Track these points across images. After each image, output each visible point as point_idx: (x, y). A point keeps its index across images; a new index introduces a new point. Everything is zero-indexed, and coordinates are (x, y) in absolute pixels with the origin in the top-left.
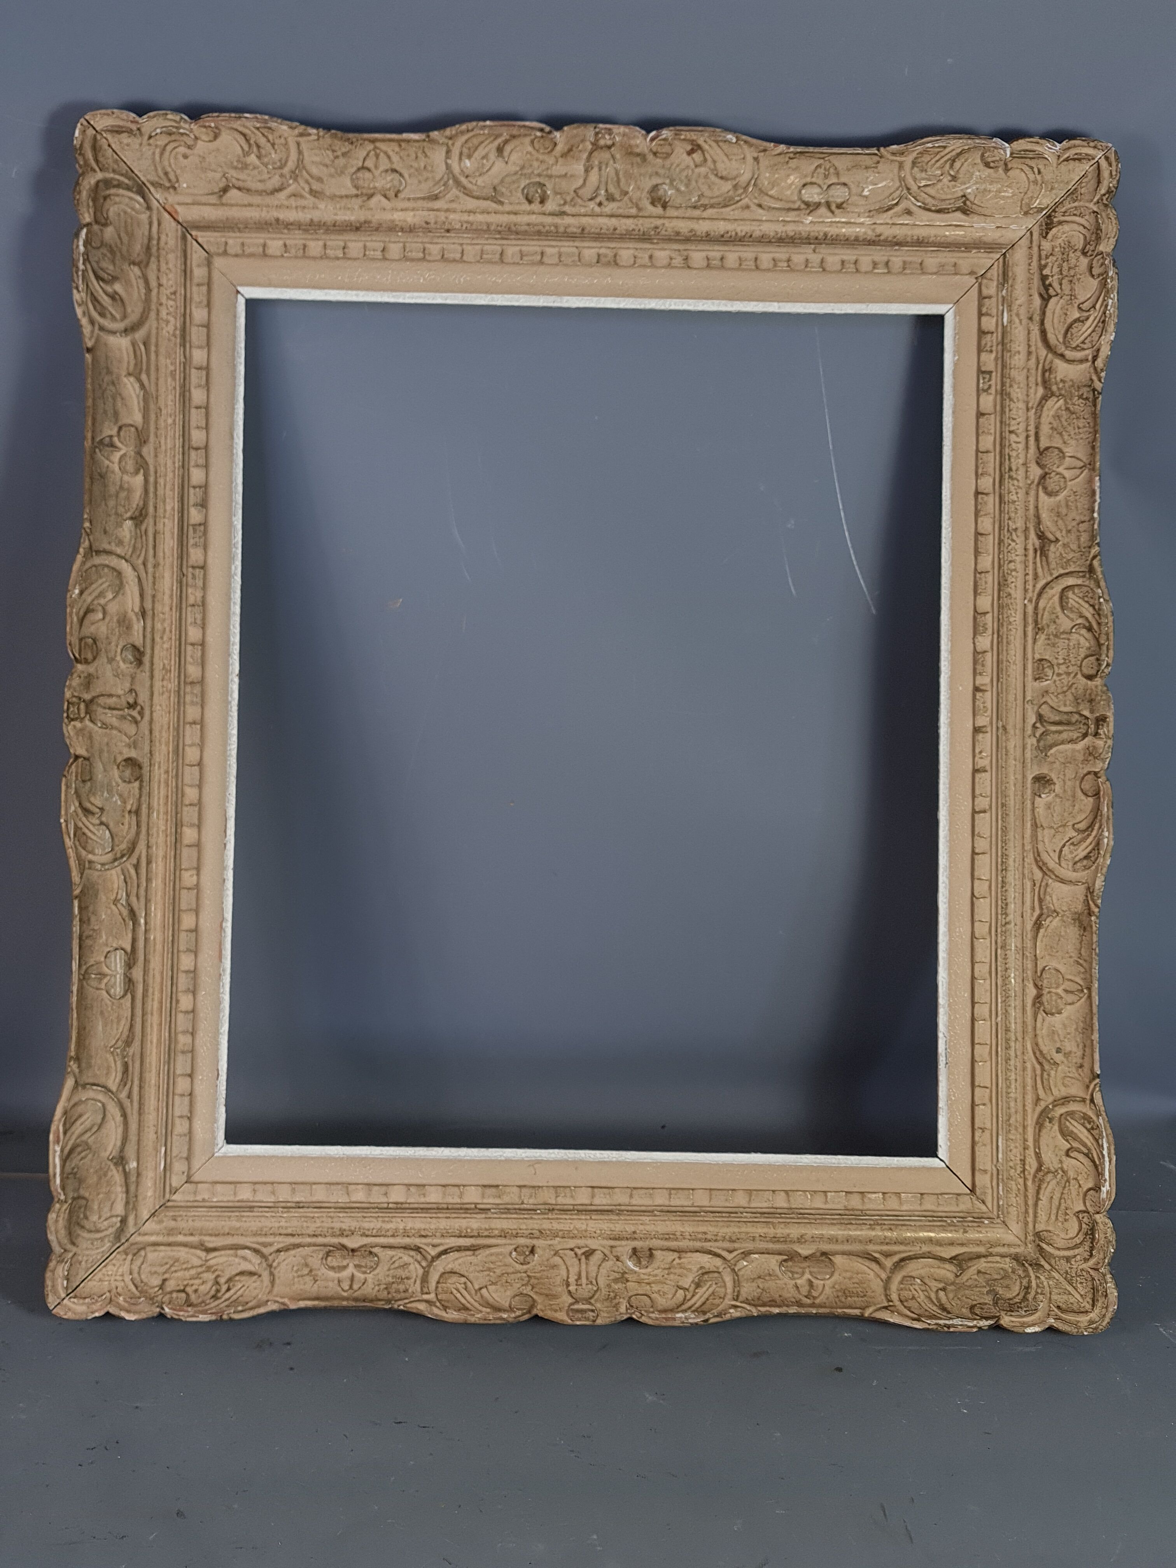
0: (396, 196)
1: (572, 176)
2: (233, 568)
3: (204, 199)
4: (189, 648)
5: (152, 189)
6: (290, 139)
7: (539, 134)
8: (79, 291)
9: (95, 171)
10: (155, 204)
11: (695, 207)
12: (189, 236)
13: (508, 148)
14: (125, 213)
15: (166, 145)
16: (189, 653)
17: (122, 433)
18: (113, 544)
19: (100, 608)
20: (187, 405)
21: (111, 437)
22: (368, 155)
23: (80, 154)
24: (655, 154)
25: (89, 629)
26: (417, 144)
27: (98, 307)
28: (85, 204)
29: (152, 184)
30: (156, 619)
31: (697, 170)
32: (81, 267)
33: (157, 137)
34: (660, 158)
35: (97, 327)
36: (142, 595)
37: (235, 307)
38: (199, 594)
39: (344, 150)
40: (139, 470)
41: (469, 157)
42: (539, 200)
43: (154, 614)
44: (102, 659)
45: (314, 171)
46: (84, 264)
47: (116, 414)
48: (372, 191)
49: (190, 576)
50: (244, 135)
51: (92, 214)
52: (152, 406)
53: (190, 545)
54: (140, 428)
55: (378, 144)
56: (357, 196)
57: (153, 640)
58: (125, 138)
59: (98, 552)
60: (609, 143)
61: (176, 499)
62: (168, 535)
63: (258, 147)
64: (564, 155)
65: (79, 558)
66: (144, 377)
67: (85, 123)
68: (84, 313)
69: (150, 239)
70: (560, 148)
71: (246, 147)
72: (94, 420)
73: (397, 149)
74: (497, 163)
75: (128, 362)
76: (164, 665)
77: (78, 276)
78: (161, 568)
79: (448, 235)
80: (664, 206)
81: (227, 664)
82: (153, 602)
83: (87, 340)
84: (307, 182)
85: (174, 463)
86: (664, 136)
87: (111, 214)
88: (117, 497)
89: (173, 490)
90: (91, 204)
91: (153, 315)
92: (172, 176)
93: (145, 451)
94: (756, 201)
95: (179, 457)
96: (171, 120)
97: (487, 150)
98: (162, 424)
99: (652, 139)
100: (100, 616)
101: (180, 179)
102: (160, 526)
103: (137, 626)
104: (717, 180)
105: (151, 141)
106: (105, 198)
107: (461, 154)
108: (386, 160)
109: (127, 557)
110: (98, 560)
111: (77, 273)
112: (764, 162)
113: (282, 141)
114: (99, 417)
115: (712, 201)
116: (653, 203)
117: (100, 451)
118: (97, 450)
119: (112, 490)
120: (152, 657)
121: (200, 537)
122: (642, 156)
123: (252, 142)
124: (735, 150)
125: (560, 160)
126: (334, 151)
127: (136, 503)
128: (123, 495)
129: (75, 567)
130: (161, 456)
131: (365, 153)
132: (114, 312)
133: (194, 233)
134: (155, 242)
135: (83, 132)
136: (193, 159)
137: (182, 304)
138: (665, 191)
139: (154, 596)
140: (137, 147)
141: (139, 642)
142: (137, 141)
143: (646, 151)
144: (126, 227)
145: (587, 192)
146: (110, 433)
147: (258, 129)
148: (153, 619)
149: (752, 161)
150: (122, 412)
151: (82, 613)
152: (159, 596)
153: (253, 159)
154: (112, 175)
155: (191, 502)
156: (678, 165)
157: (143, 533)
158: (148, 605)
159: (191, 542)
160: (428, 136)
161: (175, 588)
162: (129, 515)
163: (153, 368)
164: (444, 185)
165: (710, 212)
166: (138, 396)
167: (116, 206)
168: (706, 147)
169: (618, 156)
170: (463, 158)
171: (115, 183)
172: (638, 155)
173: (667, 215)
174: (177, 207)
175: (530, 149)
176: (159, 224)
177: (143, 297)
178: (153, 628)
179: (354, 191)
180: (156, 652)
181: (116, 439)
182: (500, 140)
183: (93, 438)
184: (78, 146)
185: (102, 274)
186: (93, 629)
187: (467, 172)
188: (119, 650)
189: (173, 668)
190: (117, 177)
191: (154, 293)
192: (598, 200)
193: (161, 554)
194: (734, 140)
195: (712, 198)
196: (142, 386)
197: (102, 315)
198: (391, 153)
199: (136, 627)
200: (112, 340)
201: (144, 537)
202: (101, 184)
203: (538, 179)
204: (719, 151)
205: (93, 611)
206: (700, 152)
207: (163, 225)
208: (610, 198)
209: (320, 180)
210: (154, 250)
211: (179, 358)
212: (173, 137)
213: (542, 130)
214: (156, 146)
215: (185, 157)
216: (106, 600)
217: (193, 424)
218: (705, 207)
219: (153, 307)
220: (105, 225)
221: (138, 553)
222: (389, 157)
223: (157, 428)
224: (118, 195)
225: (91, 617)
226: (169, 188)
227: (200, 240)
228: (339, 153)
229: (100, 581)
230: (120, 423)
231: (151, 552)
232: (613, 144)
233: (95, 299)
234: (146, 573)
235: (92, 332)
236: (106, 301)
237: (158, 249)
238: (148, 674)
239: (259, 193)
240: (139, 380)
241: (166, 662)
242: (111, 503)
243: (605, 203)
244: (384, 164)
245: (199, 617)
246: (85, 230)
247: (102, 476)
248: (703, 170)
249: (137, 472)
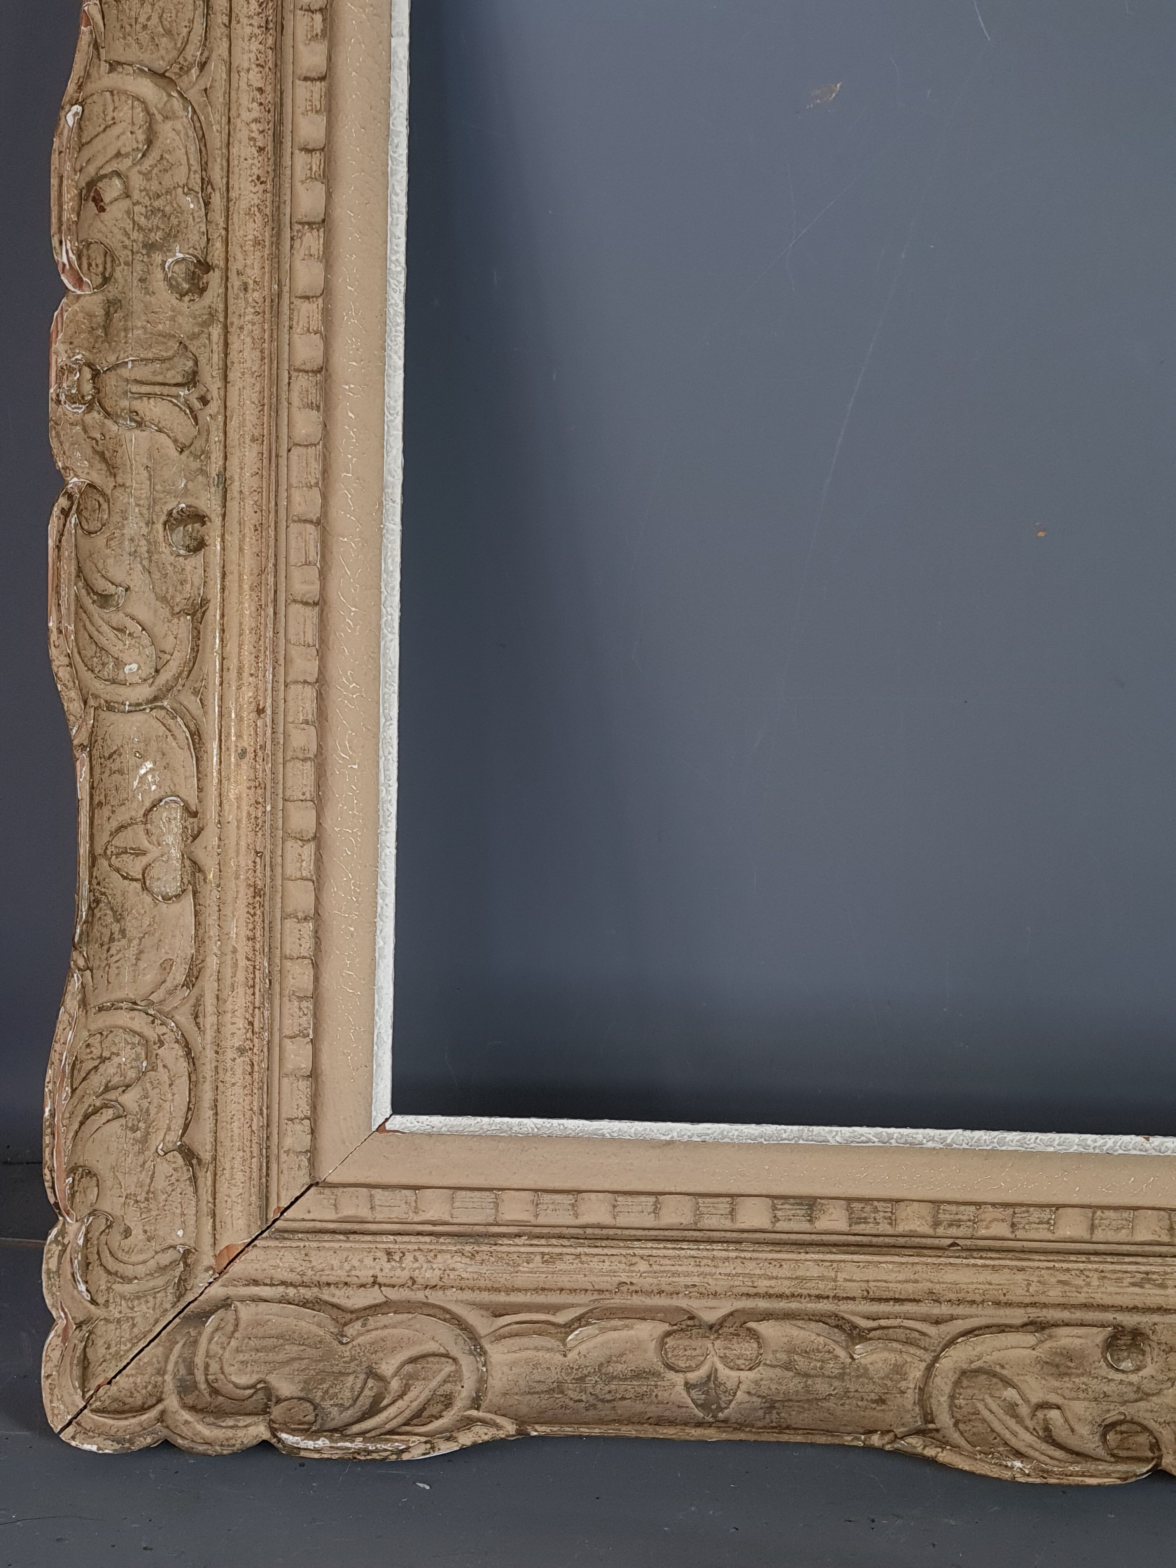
0: (195, 815)
1: (150, 457)
2: (930, 1145)
3: (206, 1195)
4: (1099, 1235)
5: (190, 1297)
6: (93, 1027)
7: (73, 519)
8: (407, 1450)
9: (163, 1412)
10: (217, 1291)
11: (207, 204)
12: (278, 1224)
13: (101, 585)
14: (237, 1350)
15: (109, 1272)
16: (1111, 1236)
17: (682, 1364)
18: (903, 1385)
19: (1040, 1414)
20: (611, 1232)
21: (688, 1386)
22: (118, 870)
23: (131, 1442)
24: (106, 280)
25: (1089, 1441)
26: (97, 770)
27: (433, 1410)
28: (230, 1433)
29: (179, 1297)
30: (1043, 1299)
31: (136, 195)
32: (358, 1444)
33: (93, 1291)
34: (113, 270)
35: (474, 1413)
36: (1002, 1329)
37: (412, 1133)
38: (990, 1213)
39: (110, 919)
40: (748, 1329)
41: (119, 664)
42: (197, 526)
43: (1034, 1305)
44: (1140, 1411)
45: (150, 977)
46: (352, 1438)
47: (639, 1375)
48: (187, 863)
49: (953, 1231)
50: (87, 1117)
51: (249, 1420)
52: (617, 1301)
53: (889, 1230)
54: (666, 1327)
55: (99, 850)
56: (195, 893)
57: (1086, 1306)
58: (98, 1352)
59: (928, 1417)
60: (87, 373)
61: (803, 1256)
62: (871, 1273)
63: (107, 1089)
64: (112, 470)
65: (945, 1456)
66: (562, 1318)
67: (71, 1430)
68: (448, 1439)
69: (284, 1300)
70: (98, 477)
71: (109, 1113)
72: (659, 1422)
73: (106, 811)
74: (129, 610)
75: (536, 1349)
76: (1133, 1284)
77: (377, 1451)
78: (937, 1288)
79: (269, 711)
80: (205, 266)
81: (1126, 1159)
82: (1009, 1304)
83: (502, 1434)
84: (171, 993)
85: (727, 1259)
86: (73, 257)
87: (243, 1380)
88: (807, 1375)
89: (780, 1263)
90: (230, 1422)
91: (436, 1297)
92: (165, 1258)
93: (711, 1317)
94: (194, 71)
95: (718, 1251)
96: (59, 1263)
97: (105, 628)
98: (647, 1282)
99: (79, 283)
100: (1054, 1414)
101: (170, 1242)
102: (854, 1289)
103: (1066, 1338)
104: (155, 154)
105: (101, 1300)
106: (215, 1392)
107: (114, 682)
108: (129, 832)
109: (928, 1357)
110: (944, 1419)
111: (369, 1452)
112: (118, 50)
113: (95, 1041)
114: (653, 1411)
115: (196, 166)
116: (202, 291)
117: (721, 1409)
118: (721, 1415)
119: (794, 1384)
120: (1121, 1309)
121: (876, 1210)
122: (112, 306)
123: (98, 1103)
124: (97, 109)
125: (120, 480)
126: (112, 939)
127: (813, 1337)
128: (801, 1363)
129: (964, 1464)
130: (714, 1285)
131: (116, 876)
132: (440, 1378)
133: (271, 1216)
134: (291, 1291)
135: (88, 1434)
136: (133, 1218)
137: (413, 1239)
138: (177, 262)
139: (997, 1304)
140: (112, 1327)
141: (1100, 1336)
142: (101, 1328)
143: (100, 297)
144: (264, 1349)
145: (183, 426)
146: (680, 1388)
147: (74, 1091)
148: (1045, 1306)
149: (113, 75)
150: (635, 1361)
151: (1059, 1454)
152: (995, 1294)
153: (129, 1099)
154: (168, 1377)
155: (806, 1226)
156: (127, 234)
157: (874, 1324)
158: (1018, 1316)
159: (884, 1227)
160: (83, 747)
161: (980, 1262)
162: (842, 1354)
163: (540, 1299)
164: (174, 718)
165: (217, 174)
166: (603, 1330)
167: (227, 1369)
168: (91, 170)
169: (112, 359)
170: (121, 677)
171: (183, 1371)
172: (108, 315)
173: (222, 264)
174: (222, 1246)
175: (100, 540)
176: (256, 1283)
177: (405, 1316)
178: (1064, 1306)
179: (189, 898)
180: (1108, 1300)
181: (693, 1377)
182: (87, 601)
183: (699, 1424)
184: (118, 1447)
185: (365, 1401)
186: (1084, 1430)
187: (148, 670)
188: (1119, 1376)
189: (1143, 1268)
190: (170, 1367)
191: (393, 1294)
192: (197, 405)
193: (910, 1287)
194: (77, 108)
195: (189, 165)
196: (580, 1321)
197: (448, 1401)
198: (114, 824)
199: (1065, 1342)
200: (497, 1382)
201: (883, 1323)
202: (190, 1400)
203: (159, 527)
204: (97, 144)
205: (1047, 1429)
206: (100, 184)
207: (259, 1276)
208: (192, 379)
209: (166, 966)
210: (308, 1293)
211: (521, 1246)
212: (93, 1257)
213: (65, 513)
214: (108, 1289)
215: (127, 1233)
216: (1020, 1402)
217: (649, 1221)
218: (206, 182)
219: (420, 1296)
220: (268, 1391)
221: (916, 1335)
222: (122, 828)
223: (660, 1292)
224: (207, 1366)
225: (1061, 1433)
226: (186, 1265)
227: (284, 1204)
228: (116, 927)
229: (986, 1413)
230: (661, 1368)
231: (909, 1308)
232: (90, 365)
233: (418, 1416)
234: (952, 1318)
235: (484, 1422)
236: (418, 1394)
237: (303, 1285)
238: (1156, 1318)
239: (194, 1084)
240: (569, 1327)
241: (1126, 1283)
242: (821, 1387)
243: (201, 390)
244: (135, 837)
245: (1036, 1215)
246: (284, 1436)
247: (771, 1405)
248: (137, 181)
249: (754, 1335)
